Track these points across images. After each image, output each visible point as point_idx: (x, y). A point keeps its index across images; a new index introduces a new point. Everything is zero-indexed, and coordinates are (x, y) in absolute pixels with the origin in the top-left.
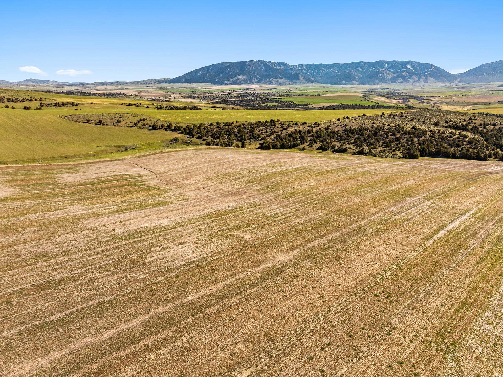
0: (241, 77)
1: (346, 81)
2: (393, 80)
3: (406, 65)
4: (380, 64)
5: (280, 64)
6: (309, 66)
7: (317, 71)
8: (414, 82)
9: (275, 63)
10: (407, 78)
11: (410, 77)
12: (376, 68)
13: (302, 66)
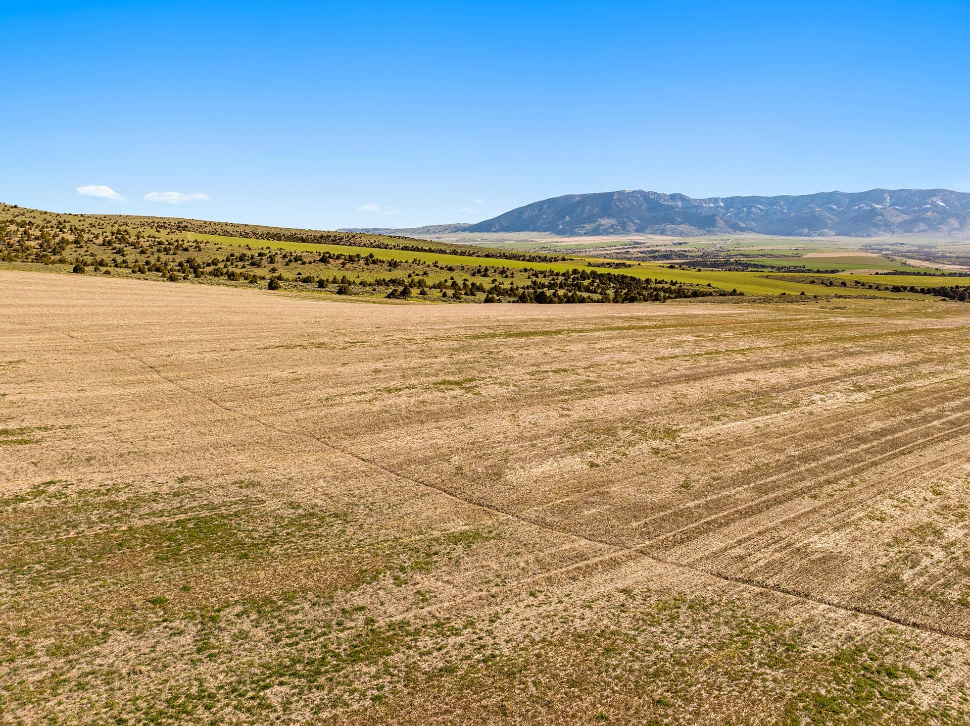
0: (606, 222)
1: (810, 230)
2: (907, 227)
3: (930, 198)
4: (875, 195)
5: (673, 197)
6: (730, 202)
7: (745, 210)
8: (950, 231)
9: (664, 195)
10: (935, 223)
11: (943, 221)
12: (867, 205)
13: (716, 200)
